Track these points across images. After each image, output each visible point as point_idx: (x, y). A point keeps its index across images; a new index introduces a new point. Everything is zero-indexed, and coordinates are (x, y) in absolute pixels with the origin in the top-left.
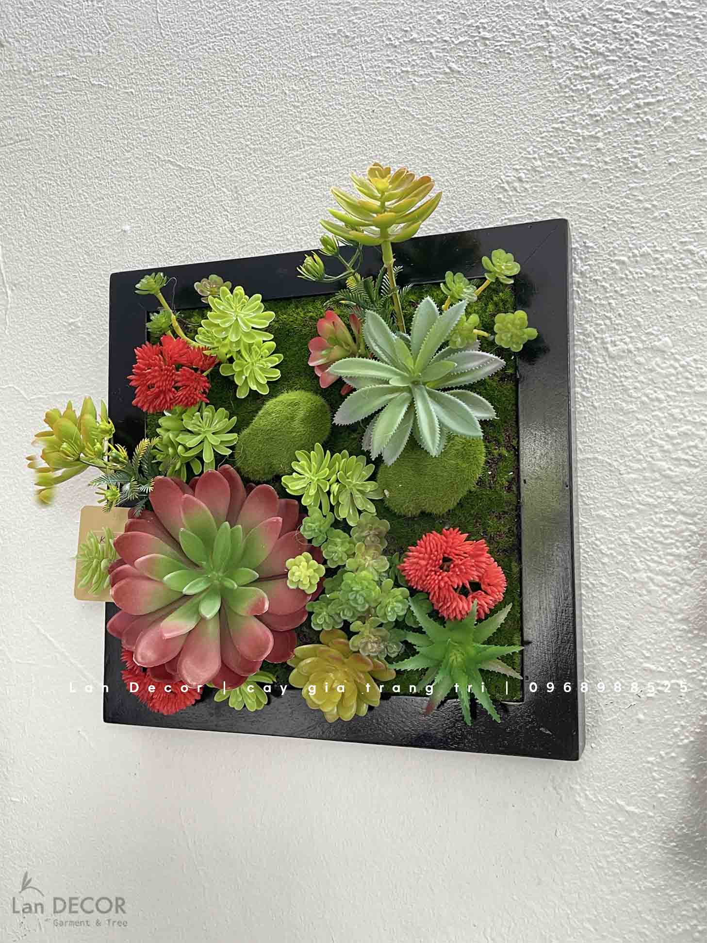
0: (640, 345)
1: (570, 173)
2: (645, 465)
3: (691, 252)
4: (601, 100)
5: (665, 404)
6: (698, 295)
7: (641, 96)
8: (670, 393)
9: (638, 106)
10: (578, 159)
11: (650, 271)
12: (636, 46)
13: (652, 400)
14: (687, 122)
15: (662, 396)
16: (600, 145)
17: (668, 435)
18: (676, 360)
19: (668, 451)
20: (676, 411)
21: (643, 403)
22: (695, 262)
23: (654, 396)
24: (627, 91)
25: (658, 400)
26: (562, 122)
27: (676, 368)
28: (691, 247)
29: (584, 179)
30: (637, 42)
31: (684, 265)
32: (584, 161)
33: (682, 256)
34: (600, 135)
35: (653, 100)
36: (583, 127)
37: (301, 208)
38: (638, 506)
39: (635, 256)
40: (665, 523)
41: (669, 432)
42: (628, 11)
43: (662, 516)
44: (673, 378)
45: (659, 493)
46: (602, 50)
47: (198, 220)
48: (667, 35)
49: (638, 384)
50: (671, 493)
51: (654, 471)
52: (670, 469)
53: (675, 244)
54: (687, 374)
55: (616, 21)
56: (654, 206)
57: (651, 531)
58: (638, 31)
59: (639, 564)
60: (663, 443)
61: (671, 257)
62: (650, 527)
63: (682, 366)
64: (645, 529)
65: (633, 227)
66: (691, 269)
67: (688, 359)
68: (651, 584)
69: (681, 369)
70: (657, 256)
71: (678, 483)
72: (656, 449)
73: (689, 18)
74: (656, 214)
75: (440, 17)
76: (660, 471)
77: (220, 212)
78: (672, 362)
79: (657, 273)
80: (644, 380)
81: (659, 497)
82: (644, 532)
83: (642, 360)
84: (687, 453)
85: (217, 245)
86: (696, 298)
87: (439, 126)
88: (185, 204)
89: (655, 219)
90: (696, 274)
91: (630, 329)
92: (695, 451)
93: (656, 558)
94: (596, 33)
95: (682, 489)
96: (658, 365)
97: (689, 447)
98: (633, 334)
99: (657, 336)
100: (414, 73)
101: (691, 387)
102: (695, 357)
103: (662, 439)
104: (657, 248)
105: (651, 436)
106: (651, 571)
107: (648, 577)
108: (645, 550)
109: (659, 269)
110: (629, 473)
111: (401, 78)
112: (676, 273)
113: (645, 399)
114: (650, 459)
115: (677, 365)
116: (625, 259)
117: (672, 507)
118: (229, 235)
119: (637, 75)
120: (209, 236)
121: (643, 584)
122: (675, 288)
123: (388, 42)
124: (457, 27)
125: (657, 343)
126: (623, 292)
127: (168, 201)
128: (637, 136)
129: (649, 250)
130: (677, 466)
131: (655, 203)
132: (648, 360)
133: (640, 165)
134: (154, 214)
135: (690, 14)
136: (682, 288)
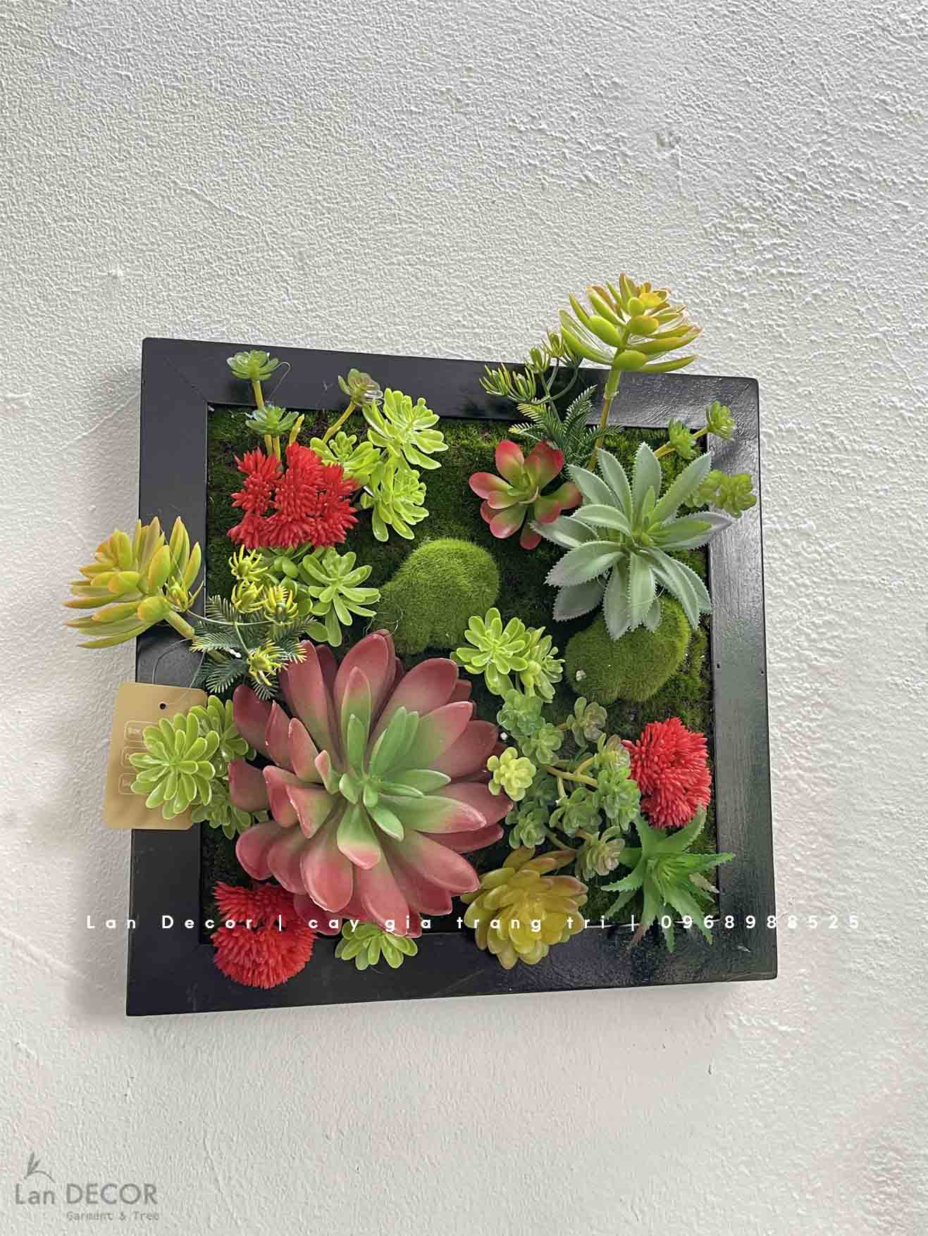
0: (787, 526)
1: (717, 328)
2: (793, 655)
3: (831, 435)
4: (746, 258)
5: (811, 591)
6: (839, 481)
7: (783, 264)
8: (815, 579)
9: (781, 273)
10: (724, 315)
11: (795, 449)
12: (778, 210)
13: (798, 585)
14: (826, 302)
15: (807, 582)
16: (746, 305)
17: (813, 623)
18: (821, 546)
19: (814, 641)
20: (821, 598)
21: (790, 587)
22: (835, 446)
23: (799, 581)
24: (770, 256)
25: (805, 586)
26: (708, 271)
27: (820, 554)
28: (831, 430)
29: (730, 338)
30: (780, 207)
31: (826, 448)
32: (730, 319)
33: (824, 438)
34: (746, 294)
35: (795, 272)
36: (729, 282)
37: (397, 301)
38: (788, 698)
39: (781, 430)
40: (813, 716)
41: (814, 619)
42: (770, 171)
43: (809, 708)
44: (817, 564)
45: (807, 685)
46: (747, 205)
47: (241, 286)
48: (806, 207)
49: (785, 568)
50: (818, 685)
51: (801, 661)
52: (816, 659)
53: (817, 425)
54: (831, 561)
55: (759, 178)
56: (798, 381)
57: (800, 725)
58: (780, 195)
59: (789, 761)
60: (810, 631)
61: (814, 437)
62: (798, 721)
63: (825, 552)
64: (794, 723)
65: (779, 400)
66: (832, 453)
67: (831, 546)
68: (801, 782)
69: (824, 555)
70: (802, 434)
71: (823, 675)
72: (803, 638)
73: (826, 196)
74: (800, 390)
75: (574, 114)
76: (806, 660)
77: (276, 282)
78: (817, 548)
79: (802, 451)
80: (792, 564)
81: (807, 689)
82: (794, 726)
83: (789, 542)
84: (831, 644)
85: (271, 326)
86: (837, 483)
87: (574, 241)
88: (220, 259)
89: (799, 395)
90: (837, 458)
91: (777, 508)
92: (838, 641)
93: (805, 754)
94: (740, 185)
95: (828, 681)
96: (804, 549)
97: (833, 637)
98: (780, 514)
99: (803, 518)
100: (543, 170)
101: (833, 574)
102: (838, 544)
103: (808, 627)
104: (802, 426)
105: (798, 623)
106: (801, 768)
107: (798, 775)
108: (795, 746)
109: (804, 448)
110: (778, 662)
111: (528, 171)
112: (819, 455)
113: (792, 583)
114: (797, 648)
115: (820, 550)
116: (772, 432)
117: (819, 700)
118: (290, 316)
119: (779, 241)
120: (259, 312)
121: (793, 782)
122: (818, 470)
123: (511, 124)
124: (593, 131)
125: (803, 526)
126: (771, 467)
127: (191, 249)
128: (781, 304)
129: (794, 426)
130: (821, 656)
131: (798, 378)
132: (795, 543)
133: (784, 335)
134: (167, 261)
135: (828, 193)
136: (825, 472)
